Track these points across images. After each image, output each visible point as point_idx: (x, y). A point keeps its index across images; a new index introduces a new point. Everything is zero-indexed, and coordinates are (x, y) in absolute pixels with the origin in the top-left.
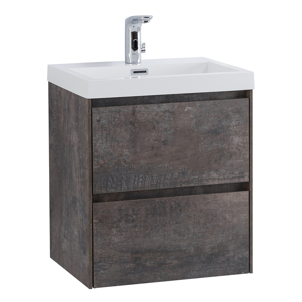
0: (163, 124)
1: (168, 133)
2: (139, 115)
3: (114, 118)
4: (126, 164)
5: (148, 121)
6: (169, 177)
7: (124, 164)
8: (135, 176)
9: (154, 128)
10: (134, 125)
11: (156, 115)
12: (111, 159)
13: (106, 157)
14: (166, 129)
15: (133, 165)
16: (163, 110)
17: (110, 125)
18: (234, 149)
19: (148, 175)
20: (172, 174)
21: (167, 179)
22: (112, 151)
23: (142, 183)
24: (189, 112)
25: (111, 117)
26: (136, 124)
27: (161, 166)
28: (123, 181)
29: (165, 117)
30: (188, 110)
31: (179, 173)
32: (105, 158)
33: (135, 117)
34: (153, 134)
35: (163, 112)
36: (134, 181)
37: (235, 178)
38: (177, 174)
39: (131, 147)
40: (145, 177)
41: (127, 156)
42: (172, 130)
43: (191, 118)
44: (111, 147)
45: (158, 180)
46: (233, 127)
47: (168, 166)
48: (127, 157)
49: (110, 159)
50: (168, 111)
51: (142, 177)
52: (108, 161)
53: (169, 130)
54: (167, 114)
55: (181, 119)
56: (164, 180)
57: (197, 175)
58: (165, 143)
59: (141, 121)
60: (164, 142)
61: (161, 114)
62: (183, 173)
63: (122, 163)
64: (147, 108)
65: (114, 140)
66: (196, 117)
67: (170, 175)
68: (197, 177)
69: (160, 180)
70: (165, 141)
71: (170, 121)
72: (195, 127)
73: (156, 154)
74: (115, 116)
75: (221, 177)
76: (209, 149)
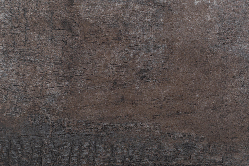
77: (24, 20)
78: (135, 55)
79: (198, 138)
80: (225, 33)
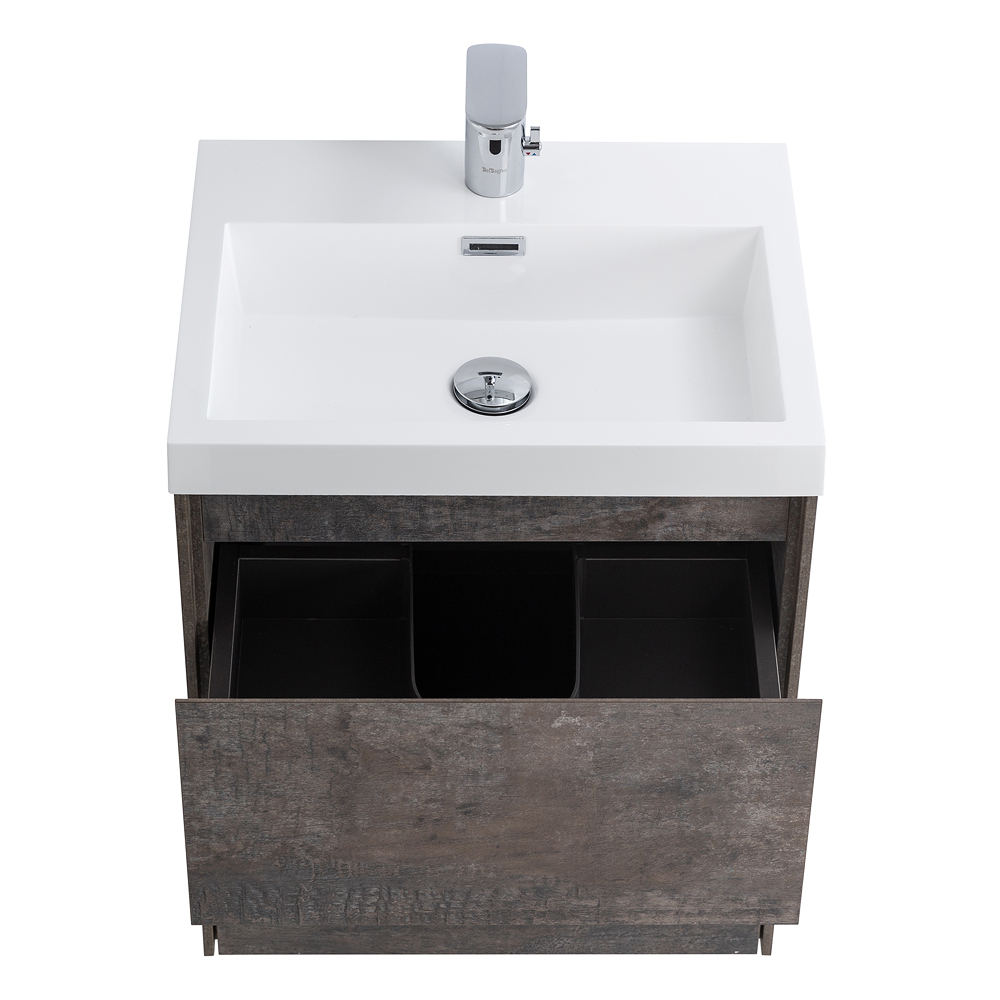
0: (462, 758)
1: (482, 785)
2: (363, 730)
3: (264, 735)
4: (314, 857)
5: (402, 749)
6: (483, 899)
7: (307, 858)
8: (351, 891)
9: (427, 767)
10: (344, 756)
11: (433, 732)
12: (256, 842)
13: (236, 836)
14: (474, 775)
15: (341, 861)
16: (463, 721)
17: (250, 752)
18: (749, 840)
19: (400, 888)
20: (496, 891)
21: (478, 903)
22: (257, 820)
23: (378, 908)
24: (568, 731)
25: (254, 731)
26: (351, 755)
27: (451, 868)
28: (305, 898)
29: (471, 741)
30: (568, 726)
31: (523, 891)
32: (233, 837)
33: (348, 735)
34: (423, 785)
35: (461, 726)
36: (349, 900)
37: (748, 912)
38: (516, 892)
39: (334, 814)
40: (389, 893)
41: (319, 836)
42: (500, 778)
43: (579, 747)
44: (254, 810)
45: (438, 904)
46: (750, 778)
47: (479, 871)
48: (316, 838)
49: (252, 842)
50: (486, 725)
51: (379, 893)
52: (246, 845)
53: (488, 776)
54: (478, 731)
55: (536, 748)
56: (464, 904)
57: (593, 898)
58: (468, 809)
59: (372, 748)
60: (463, 806)
61: (455, 732)
62: (539, 891)
63: (301, 854)
64: (399, 713)
65: (266, 794)
66: (599, 745)
67: (488, 892)
68: (594, 903)
69: (448, 905)
70: (470, 805)
71: (490, 750)
72: (592, 773)
73: (434, 837)
74: (267, 730)
75: (687, 909)
76: (646, 834)
77: (263, 747)
78: (453, 787)
79: (558, 881)
80: (604, 760)
